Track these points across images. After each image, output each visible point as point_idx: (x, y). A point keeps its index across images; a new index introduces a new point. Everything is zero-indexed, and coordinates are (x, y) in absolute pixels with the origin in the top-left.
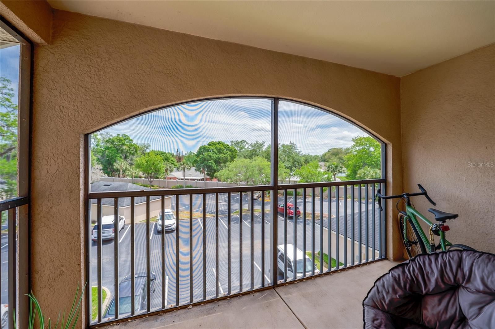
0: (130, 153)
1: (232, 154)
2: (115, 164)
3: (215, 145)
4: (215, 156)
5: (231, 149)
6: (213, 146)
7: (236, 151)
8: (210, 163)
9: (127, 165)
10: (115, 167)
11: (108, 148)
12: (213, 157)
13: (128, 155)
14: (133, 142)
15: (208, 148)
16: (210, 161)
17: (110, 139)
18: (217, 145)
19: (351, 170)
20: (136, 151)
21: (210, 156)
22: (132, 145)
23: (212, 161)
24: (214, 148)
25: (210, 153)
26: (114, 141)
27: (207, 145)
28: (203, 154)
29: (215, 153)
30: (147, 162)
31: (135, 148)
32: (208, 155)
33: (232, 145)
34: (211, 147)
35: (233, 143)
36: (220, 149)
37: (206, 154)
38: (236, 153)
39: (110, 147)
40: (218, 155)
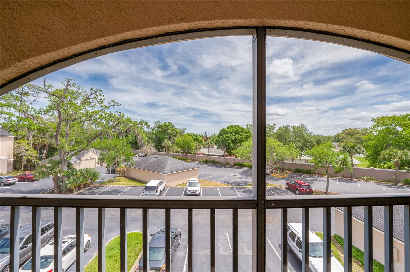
0: (173, 135)
1: (247, 135)
2: (163, 143)
3: (233, 128)
4: (232, 137)
5: (246, 131)
6: (231, 129)
7: (250, 133)
8: (228, 142)
9: (171, 144)
10: (163, 145)
11: (159, 132)
12: (231, 137)
13: (171, 136)
14: (175, 127)
15: (227, 130)
16: (228, 141)
17: (160, 125)
18: (234, 128)
19: (372, 151)
20: (176, 134)
21: (229, 137)
22: (174, 130)
23: (230, 141)
24: (232, 130)
25: (229, 135)
26: (162, 127)
27: (226, 128)
28: (223, 136)
29: (233, 135)
30: (183, 142)
31: (176, 131)
32: (227, 136)
33: (247, 128)
34: (230, 130)
35: (248, 126)
36: (237, 131)
37: (225, 135)
38: (250, 134)
39: (160, 131)
40: (235, 136)
